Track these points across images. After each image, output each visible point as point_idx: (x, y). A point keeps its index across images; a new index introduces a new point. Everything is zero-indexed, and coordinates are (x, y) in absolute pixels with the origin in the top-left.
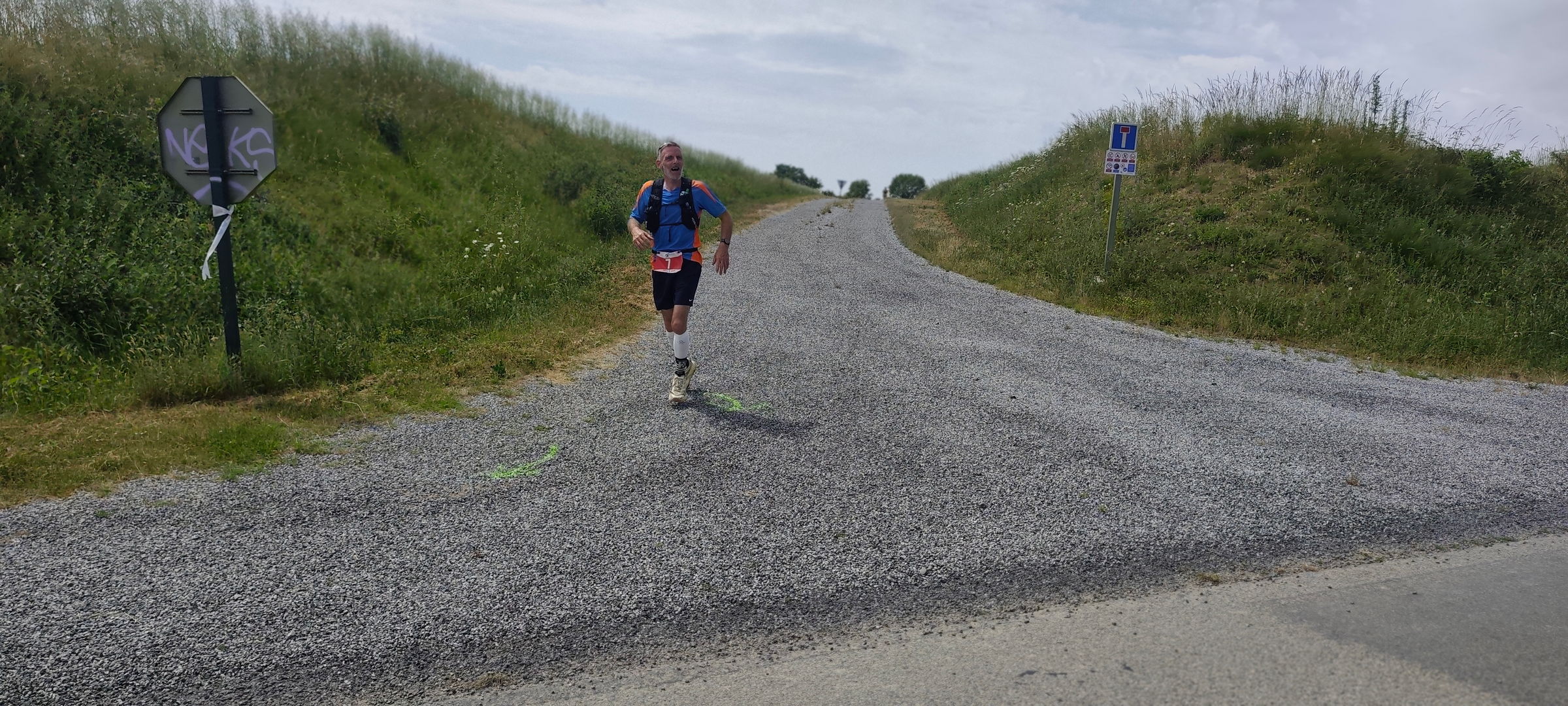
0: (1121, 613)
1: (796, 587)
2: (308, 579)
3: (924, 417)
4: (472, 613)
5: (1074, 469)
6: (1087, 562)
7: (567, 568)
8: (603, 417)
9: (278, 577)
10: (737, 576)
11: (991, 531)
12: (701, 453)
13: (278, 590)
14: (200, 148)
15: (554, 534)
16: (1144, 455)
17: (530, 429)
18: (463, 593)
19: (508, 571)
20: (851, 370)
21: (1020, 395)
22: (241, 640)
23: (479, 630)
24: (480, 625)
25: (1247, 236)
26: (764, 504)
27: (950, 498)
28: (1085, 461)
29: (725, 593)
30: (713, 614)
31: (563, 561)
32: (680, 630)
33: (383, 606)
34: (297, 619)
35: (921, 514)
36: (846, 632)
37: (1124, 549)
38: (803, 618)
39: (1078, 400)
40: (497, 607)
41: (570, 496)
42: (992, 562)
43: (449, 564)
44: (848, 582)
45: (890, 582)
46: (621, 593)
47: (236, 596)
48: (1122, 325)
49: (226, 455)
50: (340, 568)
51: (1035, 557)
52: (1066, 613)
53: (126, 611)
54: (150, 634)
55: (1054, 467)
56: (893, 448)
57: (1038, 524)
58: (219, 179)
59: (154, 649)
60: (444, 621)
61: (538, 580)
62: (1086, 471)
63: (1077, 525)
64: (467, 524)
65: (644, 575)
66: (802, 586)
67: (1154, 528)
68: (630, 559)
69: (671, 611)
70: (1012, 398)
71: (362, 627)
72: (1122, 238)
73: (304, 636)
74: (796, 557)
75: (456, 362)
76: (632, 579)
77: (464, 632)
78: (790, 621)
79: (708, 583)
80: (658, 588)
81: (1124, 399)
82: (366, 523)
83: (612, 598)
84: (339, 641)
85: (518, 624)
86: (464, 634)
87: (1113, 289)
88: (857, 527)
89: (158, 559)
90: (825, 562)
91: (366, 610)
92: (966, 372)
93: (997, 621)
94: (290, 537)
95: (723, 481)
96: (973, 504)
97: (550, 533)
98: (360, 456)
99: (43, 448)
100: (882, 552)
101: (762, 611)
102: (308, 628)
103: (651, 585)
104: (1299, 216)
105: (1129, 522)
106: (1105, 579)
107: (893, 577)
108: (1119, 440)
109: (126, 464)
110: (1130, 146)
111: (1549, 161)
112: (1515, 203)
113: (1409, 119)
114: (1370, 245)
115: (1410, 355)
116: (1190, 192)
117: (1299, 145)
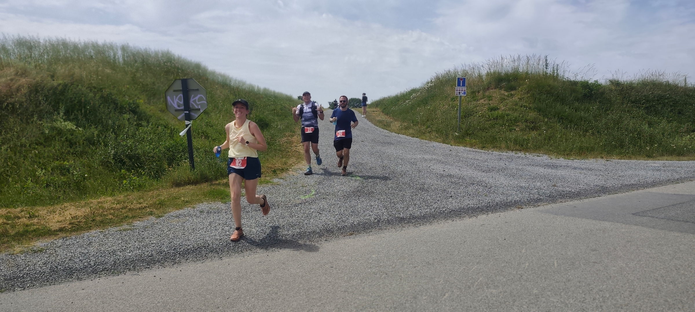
0: (500, 215)
3: (419, 177)
4: (333, 223)
5: (472, 187)
6: (486, 206)
10: (395, 213)
11: (457, 201)
14: (180, 102)
16: (492, 183)
17: (300, 187)
20: (386, 166)
24: (338, 225)
25: (507, 115)
27: (440, 195)
29: (395, 216)
30: (396, 220)
32: (389, 224)
35: (434, 199)
36: (432, 222)
37: (495, 203)
38: (419, 220)
39: (464, 170)
41: (330, 201)
42: (461, 207)
43: (314, 215)
44: (425, 213)
45: (437, 212)
46: (368, 218)
49: (216, 197)
51: (472, 206)
52: (486, 216)
55: (466, 187)
56: (415, 185)
57: (469, 199)
58: (187, 112)
60: (328, 224)
62: (476, 187)
63: (480, 199)
64: (309, 208)
66: (414, 214)
67: (502, 198)
69: (384, 220)
70: (444, 171)
72: (463, 118)
76: (367, 215)
78: (416, 221)
79: (389, 215)
80: (377, 216)
85: (348, 224)
86: (336, 227)
87: (463, 137)
90: (416, 210)
92: (424, 165)
93: (469, 218)
95: (372, 195)
96: (448, 196)
100: (430, 207)
101: (407, 219)
103: (374, 216)
104: (524, 107)
106: (492, 209)
110: (464, 85)
111: (608, 83)
112: (598, 99)
113: (558, 71)
114: (550, 117)
115: (567, 153)
116: (485, 101)
117: (521, 82)
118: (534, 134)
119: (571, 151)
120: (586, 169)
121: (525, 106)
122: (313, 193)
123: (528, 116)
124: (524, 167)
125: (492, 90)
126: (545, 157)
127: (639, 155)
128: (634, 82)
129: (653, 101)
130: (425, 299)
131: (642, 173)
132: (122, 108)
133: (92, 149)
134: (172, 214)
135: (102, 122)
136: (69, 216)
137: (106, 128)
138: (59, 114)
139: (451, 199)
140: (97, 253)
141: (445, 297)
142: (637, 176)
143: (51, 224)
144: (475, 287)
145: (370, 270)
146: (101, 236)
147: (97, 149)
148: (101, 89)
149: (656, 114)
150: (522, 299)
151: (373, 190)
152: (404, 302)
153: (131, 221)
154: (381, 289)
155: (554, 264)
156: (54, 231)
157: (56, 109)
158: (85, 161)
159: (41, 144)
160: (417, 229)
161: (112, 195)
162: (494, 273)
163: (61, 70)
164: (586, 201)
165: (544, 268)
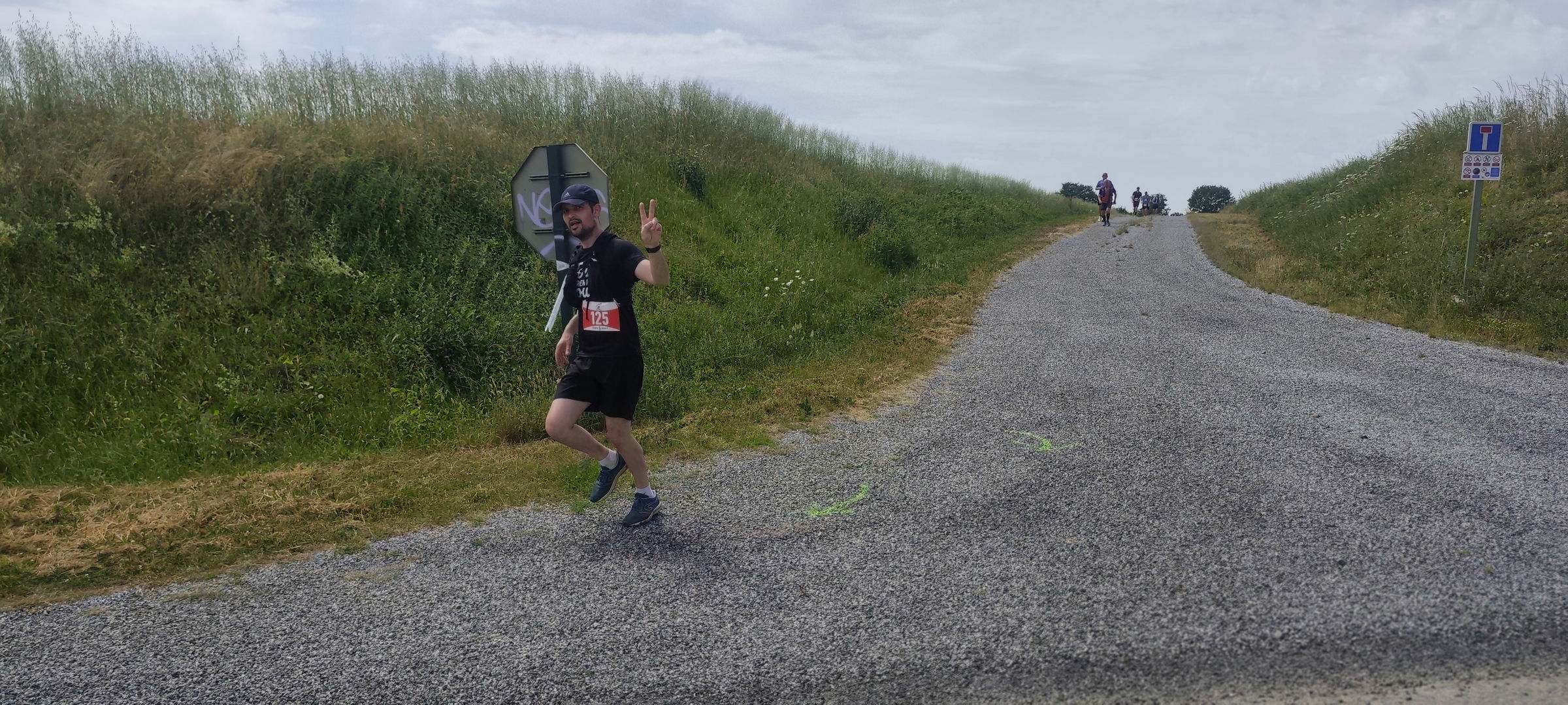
0: (1526, 694)
1: (1134, 645)
2: (655, 611)
3: (1259, 459)
4: (806, 653)
5: (1448, 521)
6: (1476, 632)
7: (892, 612)
8: (910, 456)
9: (629, 607)
10: (1068, 630)
11: (1353, 591)
12: (1015, 495)
13: (630, 620)
14: (545, 209)
15: (874, 575)
16: (1535, 507)
17: (840, 467)
18: (795, 632)
19: (835, 612)
20: (1169, 406)
21: (1373, 435)
22: (603, 667)
23: (815, 671)
24: (815, 667)
26: (1089, 553)
27: (1301, 552)
28: (1461, 512)
29: (1057, 648)
30: (1047, 670)
31: (887, 604)
32: (1014, 684)
33: (724, 640)
34: (649, 650)
35: (1268, 569)
36: (1195, 698)
37: (1522, 618)
38: (1146, 680)
39: (1444, 440)
40: (829, 648)
41: (886, 538)
42: (1359, 627)
43: (779, 602)
44: (1192, 642)
45: (1241, 645)
46: (949, 641)
47: (596, 624)
48: (1489, 350)
49: (574, 488)
50: (681, 601)
51: (1411, 624)
52: (1456, 691)
53: (506, 634)
54: (528, 657)
55: (1423, 519)
56: (1228, 494)
57: (1410, 585)
58: (561, 237)
59: (533, 672)
60: (781, 660)
61: (865, 623)
62: (1464, 525)
63: (1460, 588)
64: (791, 563)
65: (970, 624)
66: (1141, 645)
67: (1559, 595)
68: (954, 606)
69: (1002, 664)
70: (1363, 438)
71: (707, 661)
72: (1485, 251)
73: (657, 666)
74: (1130, 613)
75: (765, 399)
76: (958, 627)
77: (802, 671)
78: (1132, 682)
79: (1038, 637)
80: (986, 639)
81: (1502, 439)
82: (700, 557)
83: (940, 646)
84: (688, 674)
85: (851, 667)
86: (801, 674)
87: (1477, 310)
88: (1195, 582)
89: (528, 586)
90: (1164, 620)
91: (709, 644)
92: (1302, 410)
93: (1372, 696)
94: (635, 569)
95: (1041, 526)
96: (1328, 560)
97: (871, 575)
98: (687, 491)
99: (426, 481)
100: (1227, 611)
101: (1101, 670)
102: (660, 659)
103: (978, 635)
105: (1525, 586)
106: (1500, 653)
107: (1244, 640)
108: (1501, 488)
109: (493, 495)
110: (1493, 147)
122: (861, 496)
138: (327, 237)
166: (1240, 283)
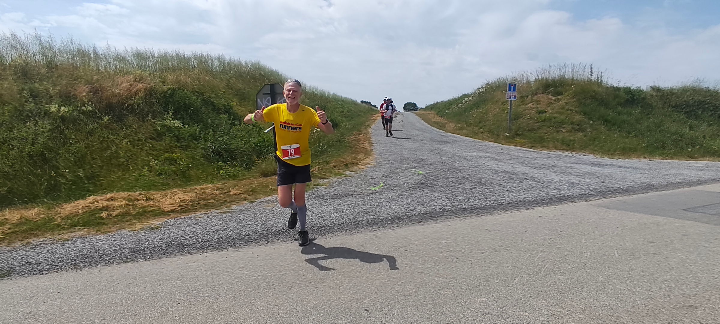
1: (474, 205)
3: (476, 173)
4: (402, 212)
5: (526, 182)
6: (542, 199)
7: (415, 204)
8: (386, 176)
10: (458, 204)
11: (513, 195)
12: (422, 182)
16: (544, 179)
17: (370, 179)
20: (445, 162)
21: (500, 167)
24: (407, 213)
25: (555, 118)
27: (497, 189)
28: (528, 180)
29: (458, 207)
30: (459, 210)
32: (453, 213)
35: (492, 192)
36: (492, 213)
37: (549, 197)
38: (481, 211)
39: (517, 167)
42: (518, 200)
44: (485, 204)
48: (518, 148)
52: (542, 208)
56: (473, 180)
62: (530, 182)
65: (435, 205)
72: (513, 120)
75: (330, 164)
77: (404, 214)
78: (478, 211)
79: (452, 206)
81: (530, 166)
83: (432, 208)
85: (416, 213)
87: (513, 137)
90: (477, 201)
92: (480, 162)
93: (526, 210)
95: (435, 187)
96: (504, 190)
100: (489, 199)
101: (470, 210)
103: (439, 206)
106: (547, 203)
107: (496, 203)
108: (535, 176)
110: (514, 90)
111: (650, 89)
112: (639, 104)
113: (602, 77)
114: (595, 119)
115: (611, 152)
116: (533, 105)
117: (567, 88)
118: (580, 135)
119: (615, 151)
120: (631, 167)
121: (571, 110)
122: (382, 185)
123: (574, 119)
124: (573, 165)
125: (539, 95)
126: (591, 156)
127: (681, 156)
128: (675, 87)
129: (694, 106)
130: (497, 283)
131: (686, 172)
132: (219, 109)
133: (194, 143)
134: (262, 200)
135: (203, 122)
136: (179, 200)
137: (206, 126)
138: (169, 114)
139: (507, 193)
140: (203, 231)
141: (515, 281)
142: (681, 175)
143: (164, 206)
144: (542, 273)
145: (441, 254)
146: (205, 217)
147: (198, 144)
148: (202, 93)
149: (696, 118)
150: (589, 286)
151: (435, 183)
152: (478, 284)
153: (229, 205)
154: (454, 272)
155: (614, 254)
156: (167, 212)
157: (167, 110)
158: (190, 154)
159: (154, 139)
160: (480, 218)
161: (212, 183)
162: (559, 261)
163: (170, 77)
164: (635, 196)
165: (605, 257)
166: (443, 132)
